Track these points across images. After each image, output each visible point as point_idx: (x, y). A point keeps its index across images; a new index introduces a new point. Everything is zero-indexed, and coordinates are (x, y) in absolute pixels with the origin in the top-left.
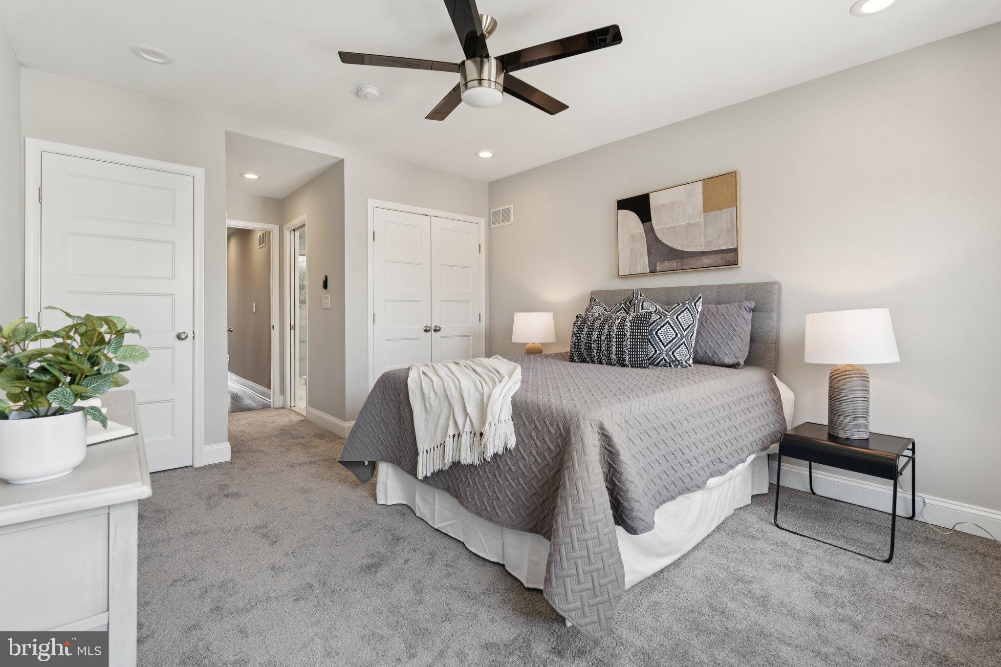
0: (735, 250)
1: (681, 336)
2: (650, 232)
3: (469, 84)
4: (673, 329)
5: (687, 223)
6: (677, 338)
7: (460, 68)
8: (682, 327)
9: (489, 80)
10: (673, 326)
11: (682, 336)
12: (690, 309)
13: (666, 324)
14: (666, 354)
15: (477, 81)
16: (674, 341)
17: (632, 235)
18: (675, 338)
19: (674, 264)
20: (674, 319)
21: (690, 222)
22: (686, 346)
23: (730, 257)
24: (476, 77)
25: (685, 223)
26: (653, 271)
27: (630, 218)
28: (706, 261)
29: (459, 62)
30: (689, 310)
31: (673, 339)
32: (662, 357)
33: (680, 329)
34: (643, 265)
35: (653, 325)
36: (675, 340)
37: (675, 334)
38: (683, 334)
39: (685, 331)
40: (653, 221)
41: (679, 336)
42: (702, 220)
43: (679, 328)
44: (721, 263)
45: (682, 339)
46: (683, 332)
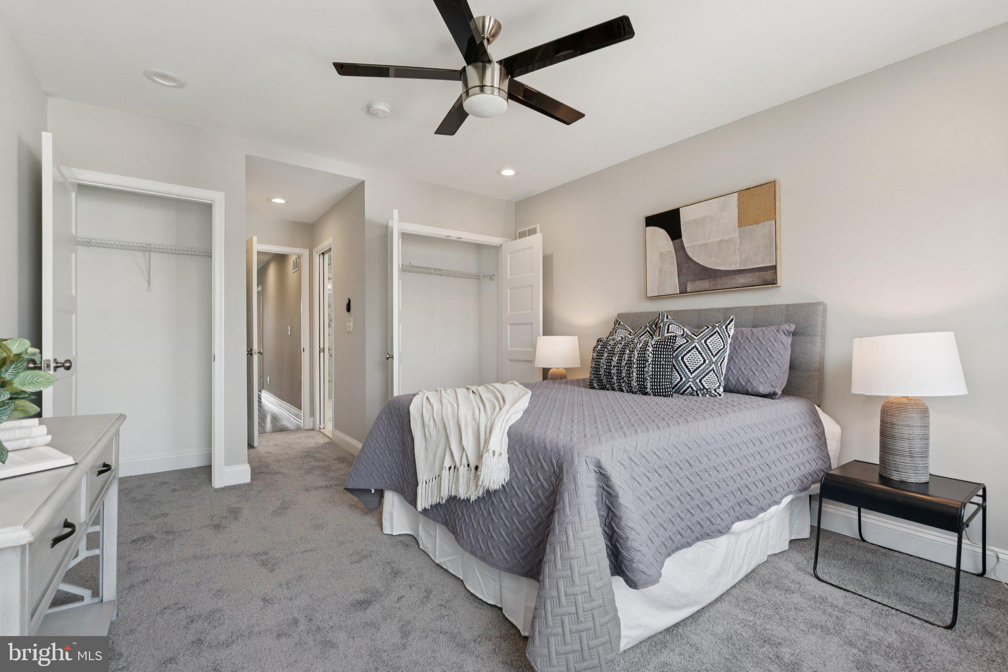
0: (774, 268)
1: (709, 362)
2: (680, 250)
3: (471, 92)
4: (701, 354)
5: (721, 239)
6: (705, 365)
7: (460, 75)
8: (711, 352)
9: (492, 86)
10: (701, 351)
11: (711, 363)
12: (720, 332)
13: (693, 348)
14: (692, 382)
15: (479, 88)
16: (702, 368)
17: (661, 253)
18: (702, 364)
19: (705, 284)
20: (702, 343)
21: (724, 238)
22: (715, 374)
23: (768, 275)
24: (478, 83)
25: (718, 239)
26: (683, 292)
27: (660, 235)
28: (742, 280)
29: (459, 68)
30: (719, 334)
31: (701, 365)
32: (688, 385)
33: (709, 355)
34: (673, 285)
35: (679, 350)
36: (703, 366)
37: (702, 360)
38: (712, 360)
39: (714, 356)
40: (684, 238)
41: (707, 362)
42: (737, 235)
43: (708, 353)
44: (758, 282)
45: (711, 365)
46: (712, 357)
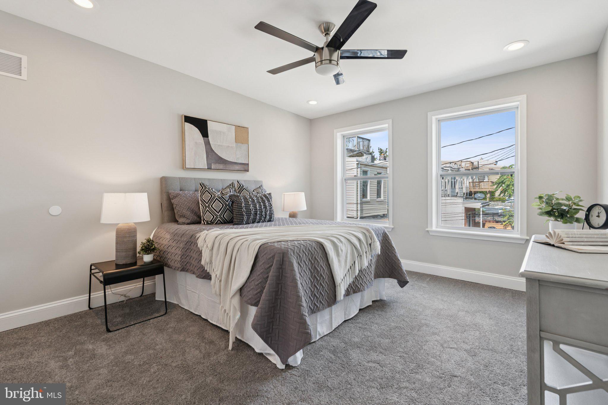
0: (248, 164)
2: (208, 144)
5: (228, 145)
13: (216, 200)
17: (196, 143)
19: (221, 166)
21: (230, 145)
23: (246, 167)
25: (227, 145)
26: (209, 168)
27: (192, 131)
28: (237, 167)
34: (203, 163)
38: (226, 204)
40: (209, 138)
42: (235, 146)
44: (242, 169)
